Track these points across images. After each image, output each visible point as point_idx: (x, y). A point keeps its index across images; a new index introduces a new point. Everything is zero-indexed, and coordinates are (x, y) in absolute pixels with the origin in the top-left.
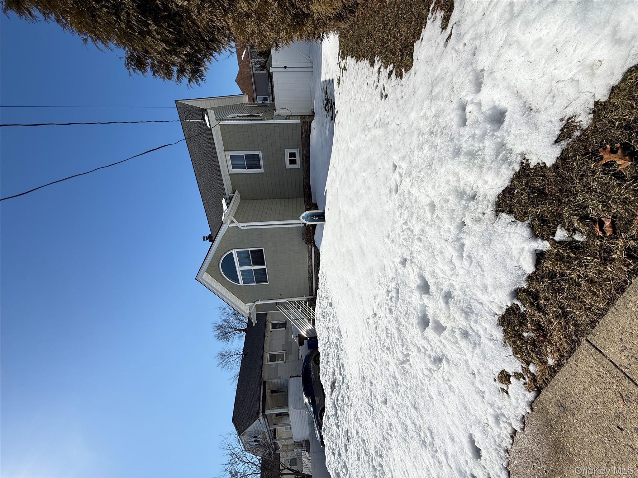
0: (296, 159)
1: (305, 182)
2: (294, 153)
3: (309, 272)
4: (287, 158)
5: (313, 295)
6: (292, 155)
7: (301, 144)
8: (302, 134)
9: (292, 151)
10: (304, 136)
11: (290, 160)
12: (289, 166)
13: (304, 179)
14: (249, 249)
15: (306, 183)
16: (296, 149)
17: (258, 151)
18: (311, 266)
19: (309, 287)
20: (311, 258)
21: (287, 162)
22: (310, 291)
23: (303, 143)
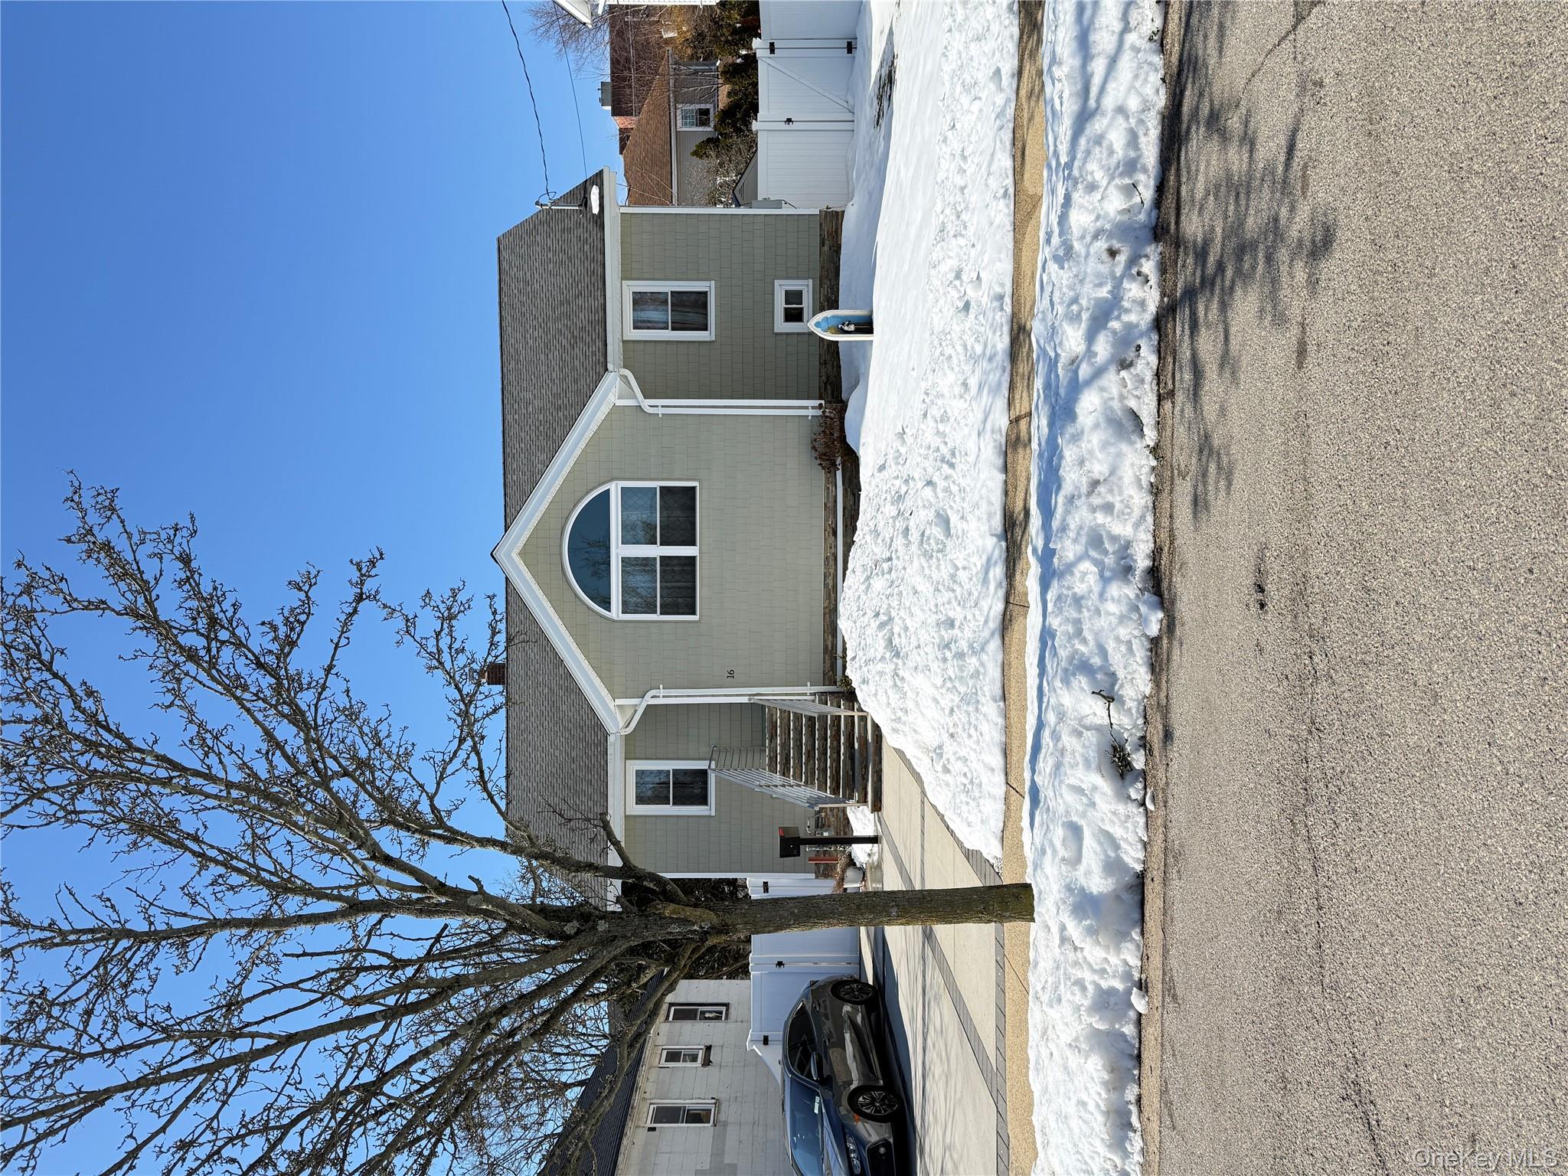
0: (802, 309)
1: (823, 374)
2: (800, 293)
3: (826, 585)
4: (780, 305)
5: (835, 683)
6: (793, 297)
7: (818, 266)
8: (823, 244)
9: (794, 285)
10: (826, 248)
11: (786, 309)
12: (781, 326)
13: (823, 364)
14: (656, 484)
15: (828, 378)
16: (805, 282)
17: (707, 283)
18: (832, 562)
19: (826, 648)
20: (835, 533)
21: (779, 314)
22: (828, 664)
23: (822, 267)
